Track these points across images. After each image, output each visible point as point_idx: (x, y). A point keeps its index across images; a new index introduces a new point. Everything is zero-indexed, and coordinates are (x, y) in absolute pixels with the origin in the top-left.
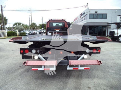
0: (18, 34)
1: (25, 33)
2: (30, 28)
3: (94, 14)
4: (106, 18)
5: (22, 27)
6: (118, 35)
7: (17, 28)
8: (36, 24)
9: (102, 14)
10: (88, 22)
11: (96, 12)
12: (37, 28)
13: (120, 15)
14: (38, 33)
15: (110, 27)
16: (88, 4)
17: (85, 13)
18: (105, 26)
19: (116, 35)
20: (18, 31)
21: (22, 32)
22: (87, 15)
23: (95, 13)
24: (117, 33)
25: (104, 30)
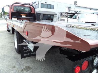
3: (44, 4)
9: (51, 5)
10: (39, 11)
11: (46, 3)
13: (68, 7)
15: (56, 16)
17: (36, 2)
18: (53, 15)
22: (38, 4)
25: (52, 18)
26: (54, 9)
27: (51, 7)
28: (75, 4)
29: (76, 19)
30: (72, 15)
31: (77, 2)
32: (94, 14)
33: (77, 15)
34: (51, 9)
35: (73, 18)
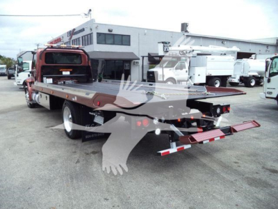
3: (105, 34)
4: (129, 44)
9: (122, 35)
10: (94, 52)
11: (109, 31)
13: (163, 43)
15: (137, 63)
16: (90, 10)
17: (83, 30)
19: (160, 79)
22: (90, 34)
23: (107, 32)
25: (127, 68)
26: (129, 45)
27: (124, 40)
28: (182, 30)
29: (184, 70)
30: (174, 59)
31: (187, 26)
32: (225, 54)
33: (186, 60)
34: (122, 44)
35: (176, 69)
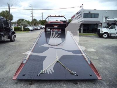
0: (23, 30)
1: (29, 28)
2: (32, 23)
3: (87, 14)
5: (26, 24)
6: (103, 33)
7: (22, 24)
8: (37, 20)
11: (89, 12)
12: (38, 24)
13: (105, 17)
14: (39, 28)
16: (82, 5)
17: (80, 12)
19: (101, 33)
20: (23, 27)
21: (26, 28)
24: (102, 31)
26: (98, 18)
